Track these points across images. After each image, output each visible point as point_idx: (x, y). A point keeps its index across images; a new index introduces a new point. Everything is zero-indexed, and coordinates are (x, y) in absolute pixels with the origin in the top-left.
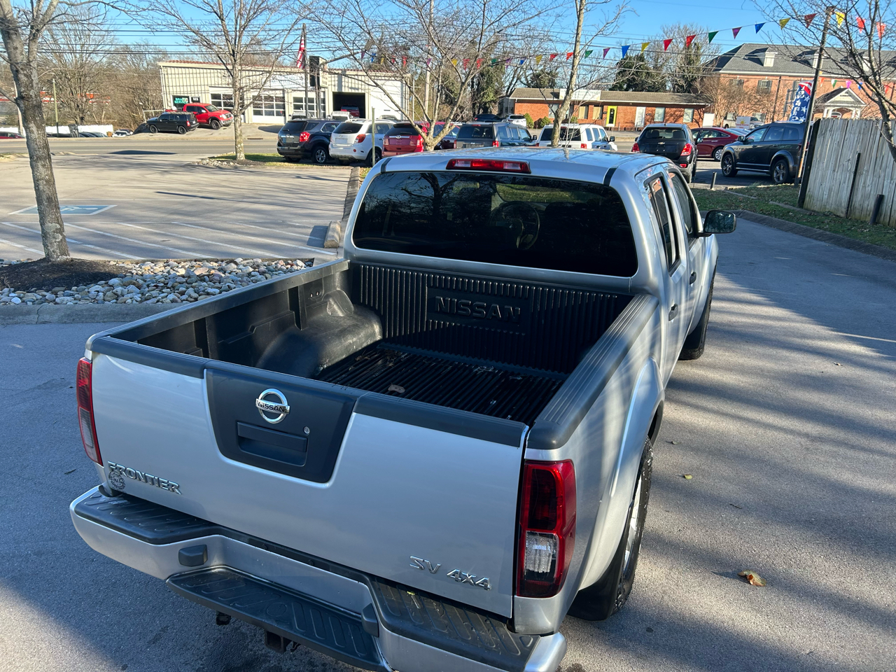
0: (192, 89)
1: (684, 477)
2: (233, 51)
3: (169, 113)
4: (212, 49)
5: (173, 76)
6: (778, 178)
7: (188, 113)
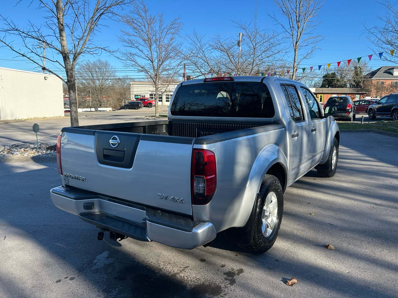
0: (142, 92)
1: (311, 214)
2: (156, 74)
3: (133, 101)
4: (148, 73)
5: (135, 88)
6: (395, 119)
7: (140, 101)
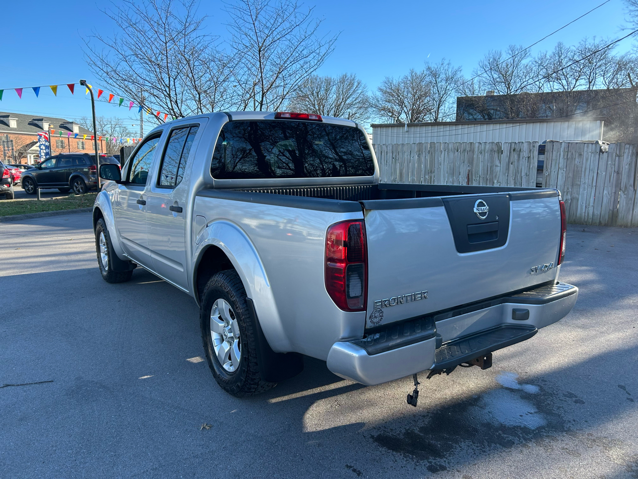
6: (79, 191)
